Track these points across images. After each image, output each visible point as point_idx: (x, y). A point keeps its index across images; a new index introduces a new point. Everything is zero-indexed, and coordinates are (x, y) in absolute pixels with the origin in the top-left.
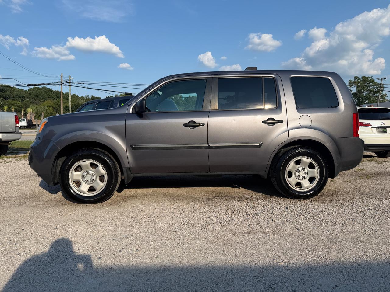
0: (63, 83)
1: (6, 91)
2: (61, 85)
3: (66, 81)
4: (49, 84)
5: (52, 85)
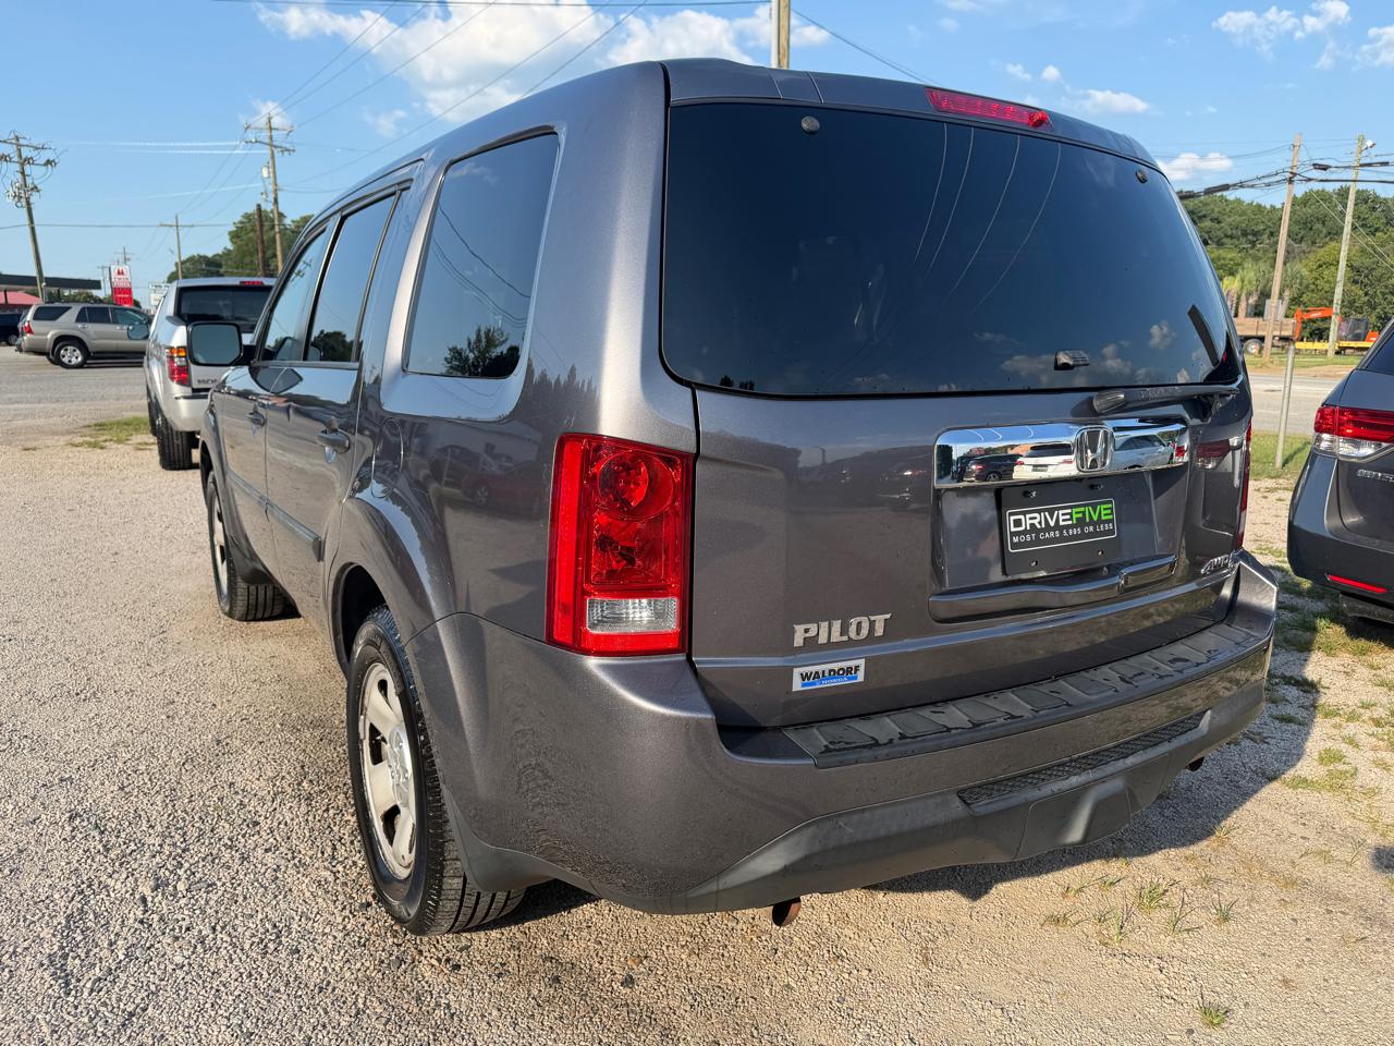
0: (1295, 174)
1: (1205, 216)
2: (1290, 181)
3: (1314, 165)
4: (1241, 185)
5: (1252, 186)
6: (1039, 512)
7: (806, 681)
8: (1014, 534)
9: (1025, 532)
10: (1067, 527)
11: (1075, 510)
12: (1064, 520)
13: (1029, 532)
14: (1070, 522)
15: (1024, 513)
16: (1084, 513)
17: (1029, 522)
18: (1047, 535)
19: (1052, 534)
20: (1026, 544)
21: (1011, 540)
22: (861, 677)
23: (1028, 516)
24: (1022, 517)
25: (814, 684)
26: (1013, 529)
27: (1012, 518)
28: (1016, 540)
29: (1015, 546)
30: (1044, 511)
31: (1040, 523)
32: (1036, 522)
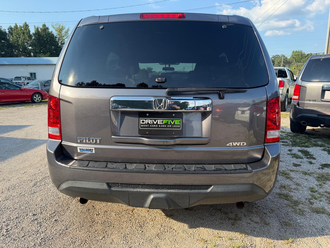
6: (151, 120)
7: (81, 150)
8: (141, 124)
9: (145, 124)
10: (161, 125)
11: (164, 120)
12: (159, 123)
13: (147, 124)
14: (162, 123)
15: (146, 120)
16: (168, 122)
17: (147, 122)
18: (153, 126)
19: (155, 126)
20: (145, 127)
21: (141, 126)
22: (94, 152)
23: (147, 120)
24: (145, 120)
25: (82, 151)
26: (141, 123)
27: (141, 120)
28: (142, 126)
29: (141, 127)
30: (153, 119)
31: (151, 122)
32: (149, 122)
